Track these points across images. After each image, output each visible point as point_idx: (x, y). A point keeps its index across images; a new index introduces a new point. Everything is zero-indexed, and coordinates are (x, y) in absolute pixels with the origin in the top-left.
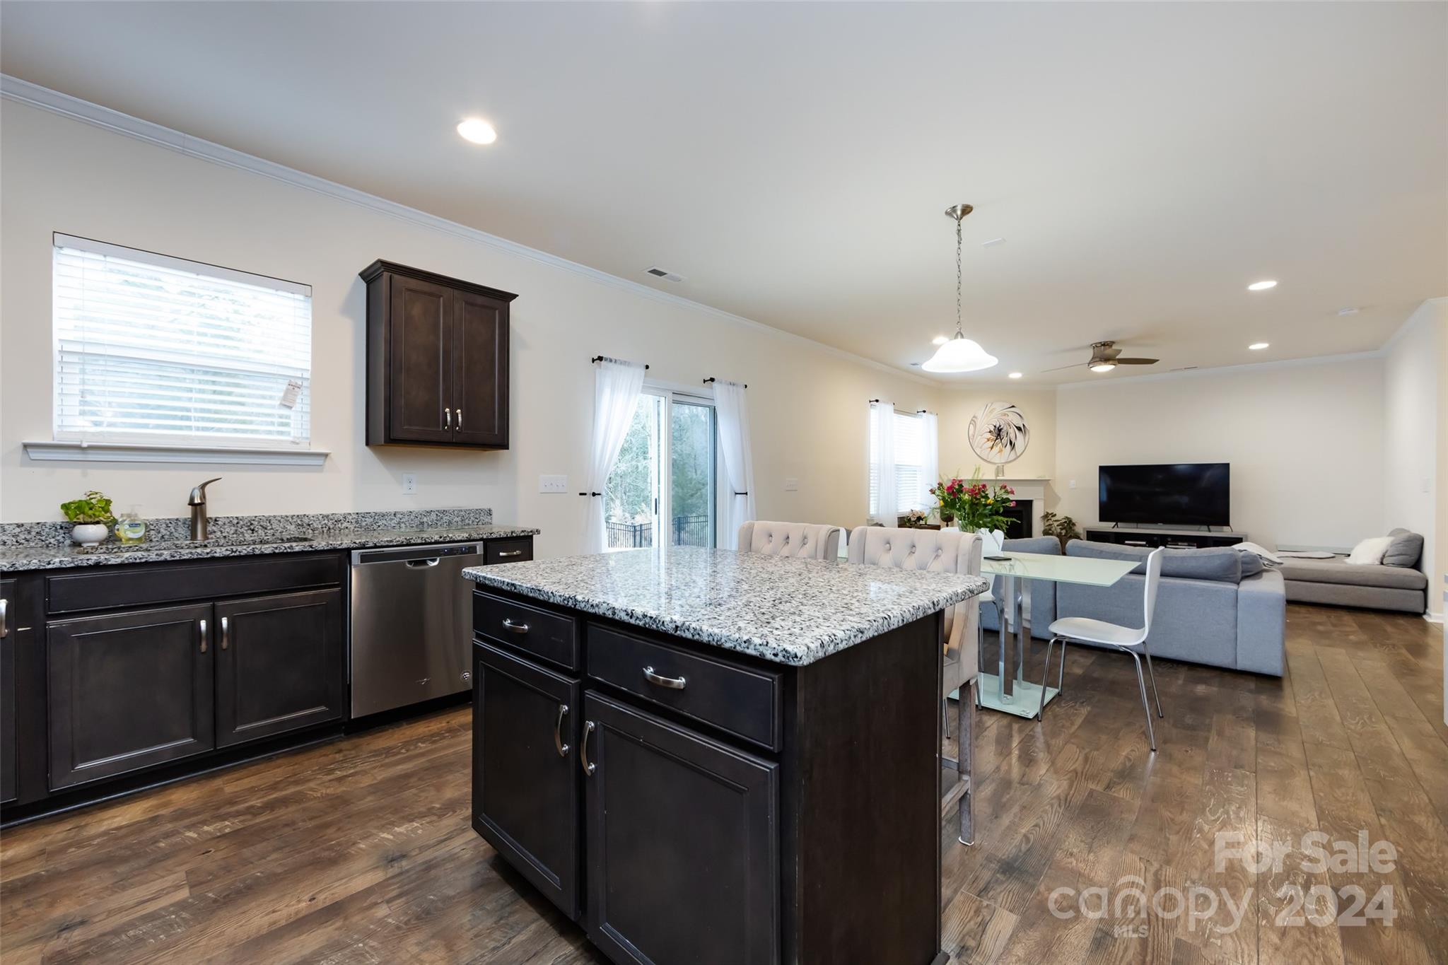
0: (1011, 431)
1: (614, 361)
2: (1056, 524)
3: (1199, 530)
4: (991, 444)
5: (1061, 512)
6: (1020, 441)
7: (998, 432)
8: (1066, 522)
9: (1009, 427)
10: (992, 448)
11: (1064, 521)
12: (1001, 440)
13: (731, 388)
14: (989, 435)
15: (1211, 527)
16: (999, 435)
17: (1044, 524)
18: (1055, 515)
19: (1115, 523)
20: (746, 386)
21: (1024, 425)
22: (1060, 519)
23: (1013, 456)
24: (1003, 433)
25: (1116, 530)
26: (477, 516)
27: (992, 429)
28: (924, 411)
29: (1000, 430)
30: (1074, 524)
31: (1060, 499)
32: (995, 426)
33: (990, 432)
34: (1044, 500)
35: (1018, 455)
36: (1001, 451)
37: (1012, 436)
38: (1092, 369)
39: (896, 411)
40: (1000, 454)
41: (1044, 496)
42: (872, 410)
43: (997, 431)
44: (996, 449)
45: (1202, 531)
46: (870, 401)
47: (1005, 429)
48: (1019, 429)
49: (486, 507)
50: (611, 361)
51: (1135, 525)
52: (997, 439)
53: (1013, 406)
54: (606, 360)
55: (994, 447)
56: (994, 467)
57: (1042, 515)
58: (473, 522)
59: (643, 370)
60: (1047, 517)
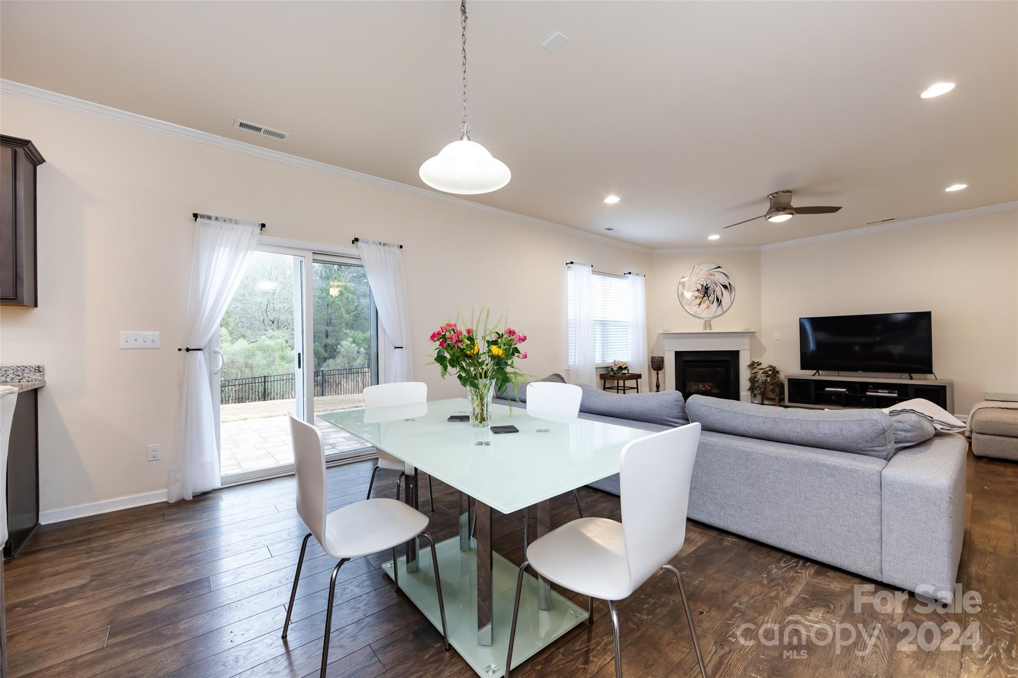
0: (718, 289)
1: (213, 218)
2: (761, 371)
3: (900, 378)
4: (698, 301)
5: (766, 361)
6: (726, 297)
7: (706, 291)
8: (770, 370)
9: (715, 286)
10: (700, 304)
11: (768, 369)
12: (708, 297)
13: (381, 247)
14: (697, 294)
15: (913, 375)
16: (706, 293)
17: (751, 372)
18: (761, 364)
19: (816, 371)
20: (401, 247)
21: (729, 284)
22: (764, 368)
23: (719, 311)
24: (710, 291)
25: (816, 378)
26: (20, 373)
27: (700, 288)
28: (630, 273)
29: (707, 289)
30: (778, 372)
31: (765, 349)
32: (702, 285)
33: (698, 291)
34: (750, 350)
35: (725, 310)
36: (708, 307)
37: (719, 293)
38: (770, 220)
39: (594, 272)
40: (708, 310)
41: (750, 347)
42: (569, 271)
43: (704, 289)
44: (703, 306)
45: (903, 379)
46: (567, 264)
47: (712, 287)
48: (725, 287)
49: (35, 363)
50: (209, 218)
51: (835, 373)
52: (704, 297)
53: (719, 267)
54: (203, 217)
55: (702, 304)
56: (703, 322)
57: (749, 363)
58: (12, 379)
59: (258, 229)
60: (752, 366)
